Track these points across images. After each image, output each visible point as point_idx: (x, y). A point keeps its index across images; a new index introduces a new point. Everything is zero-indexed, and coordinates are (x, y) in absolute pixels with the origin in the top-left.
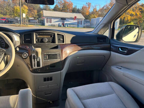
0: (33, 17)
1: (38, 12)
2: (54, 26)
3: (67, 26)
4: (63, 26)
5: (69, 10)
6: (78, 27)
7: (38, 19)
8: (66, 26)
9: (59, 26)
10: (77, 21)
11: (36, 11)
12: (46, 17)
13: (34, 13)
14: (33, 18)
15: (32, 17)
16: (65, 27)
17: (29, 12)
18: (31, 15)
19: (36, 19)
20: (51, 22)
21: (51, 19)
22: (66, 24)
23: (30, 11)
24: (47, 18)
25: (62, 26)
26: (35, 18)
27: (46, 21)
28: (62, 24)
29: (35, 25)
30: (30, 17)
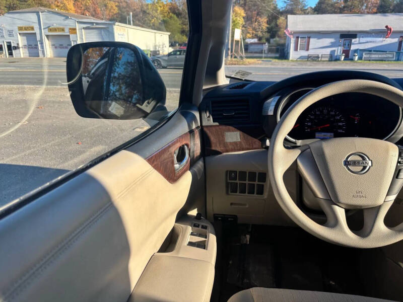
0: (256, 36)
1: (268, 23)
2: (315, 59)
3: (360, 58)
4: (347, 58)
5: (367, 7)
6: (398, 60)
7: (268, 40)
8: (357, 58)
9: (333, 58)
10: (396, 40)
11: (264, 20)
12: (295, 33)
13: (257, 27)
14: (256, 40)
15: (253, 38)
16: (352, 60)
17: (247, 23)
18: (251, 32)
19: (264, 41)
20: (308, 49)
21: (309, 38)
22: (356, 51)
23: (249, 22)
24: (298, 38)
25: (343, 58)
26: (260, 39)
27: (292, 46)
28: (344, 52)
29: (261, 57)
30: (249, 38)
